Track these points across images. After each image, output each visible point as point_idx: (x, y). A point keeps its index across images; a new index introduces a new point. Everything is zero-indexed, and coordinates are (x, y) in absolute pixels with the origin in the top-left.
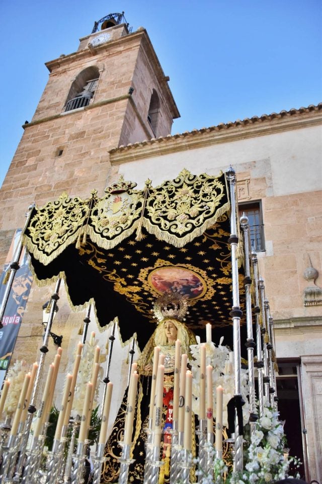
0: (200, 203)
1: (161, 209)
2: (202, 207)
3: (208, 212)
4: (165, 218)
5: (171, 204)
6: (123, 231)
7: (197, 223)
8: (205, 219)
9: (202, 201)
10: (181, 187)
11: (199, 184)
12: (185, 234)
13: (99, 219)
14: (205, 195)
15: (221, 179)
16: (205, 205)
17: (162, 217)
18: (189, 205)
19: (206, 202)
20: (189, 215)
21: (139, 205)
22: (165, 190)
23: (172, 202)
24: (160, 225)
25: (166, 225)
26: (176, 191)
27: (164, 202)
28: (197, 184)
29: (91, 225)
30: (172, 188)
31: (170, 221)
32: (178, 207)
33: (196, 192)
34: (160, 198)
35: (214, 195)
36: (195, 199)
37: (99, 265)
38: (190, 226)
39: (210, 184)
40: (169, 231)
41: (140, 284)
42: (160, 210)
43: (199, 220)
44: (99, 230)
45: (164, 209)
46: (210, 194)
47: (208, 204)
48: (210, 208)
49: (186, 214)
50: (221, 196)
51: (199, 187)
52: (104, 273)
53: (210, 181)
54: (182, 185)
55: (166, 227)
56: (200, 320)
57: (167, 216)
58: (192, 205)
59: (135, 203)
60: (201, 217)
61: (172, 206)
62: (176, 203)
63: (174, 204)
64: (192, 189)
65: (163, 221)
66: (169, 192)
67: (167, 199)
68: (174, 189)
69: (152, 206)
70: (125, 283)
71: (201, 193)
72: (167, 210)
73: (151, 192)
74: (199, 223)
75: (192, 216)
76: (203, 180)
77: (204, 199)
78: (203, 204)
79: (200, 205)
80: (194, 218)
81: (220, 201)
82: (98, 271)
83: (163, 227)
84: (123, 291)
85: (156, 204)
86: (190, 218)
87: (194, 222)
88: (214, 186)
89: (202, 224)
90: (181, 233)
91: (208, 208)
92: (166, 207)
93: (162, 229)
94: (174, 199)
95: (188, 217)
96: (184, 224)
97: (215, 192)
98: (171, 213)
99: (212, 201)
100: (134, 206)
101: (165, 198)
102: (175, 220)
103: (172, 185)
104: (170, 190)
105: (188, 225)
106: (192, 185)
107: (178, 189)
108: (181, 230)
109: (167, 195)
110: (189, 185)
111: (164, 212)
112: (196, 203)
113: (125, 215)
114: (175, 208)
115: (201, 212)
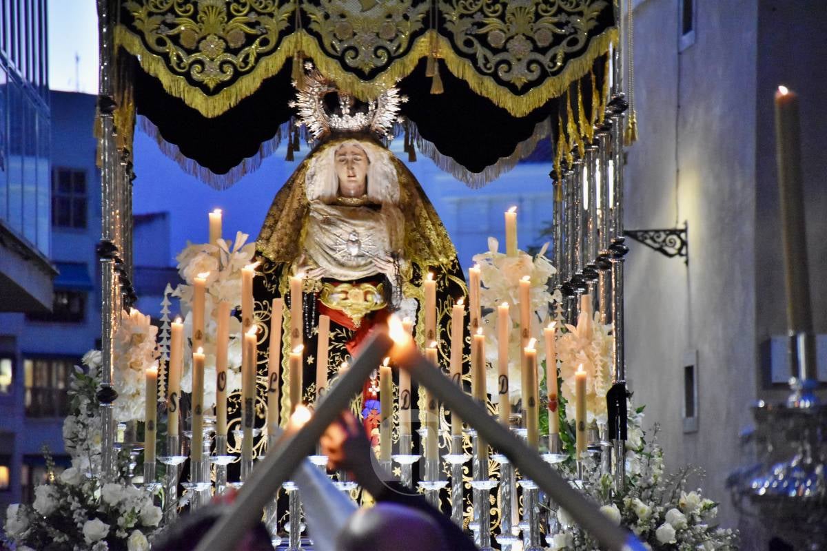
0: (555, 15)
1: (471, 16)
2: (560, 25)
3: (573, 42)
4: (483, 39)
5: (493, 4)
6: (391, 60)
7: (551, 64)
8: (567, 57)
9: (560, 9)
12: (527, 87)
13: (327, 17)
16: (567, 23)
17: (476, 36)
18: (532, 15)
19: (569, 14)
20: (533, 41)
23: (496, 1)
24: (473, 58)
25: (486, 59)
29: (311, 32)
31: (495, 51)
32: (508, 15)
38: (537, 70)
40: (495, 76)
42: (470, 20)
43: (555, 56)
44: (333, 46)
45: (478, 17)
47: (572, 18)
48: (576, 32)
49: (528, 38)
55: (488, 66)
57: (486, 35)
58: (538, 16)
60: (559, 51)
61: (495, 12)
62: (504, 6)
63: (498, 7)
65: (479, 50)
69: (452, 5)
72: (485, 20)
74: (555, 64)
75: (540, 44)
77: (563, 5)
78: (563, 18)
79: (555, 20)
80: (543, 51)
81: (599, 18)
83: (481, 62)
86: (536, 49)
87: (546, 60)
89: (561, 68)
90: (519, 85)
91: (572, 31)
93: (479, 70)
95: (531, 46)
96: (524, 63)
99: (581, 14)
102: (505, 49)
105: (534, 67)
108: (520, 75)
111: (481, 25)
112: (546, 11)
113: (389, 16)
114: (502, 17)
115: (557, 39)
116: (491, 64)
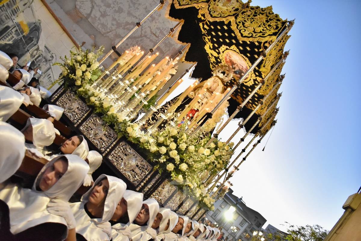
1: (245, 18)
2: (263, 30)
3: (263, 34)
4: (243, 24)
5: (252, 19)
6: (220, 17)
7: (255, 36)
8: (260, 36)
9: (266, 27)
10: (262, 14)
11: (272, 19)
12: (245, 37)
13: (214, 4)
14: (269, 26)
15: (284, 23)
17: (243, 22)
19: (267, 29)
20: (254, 30)
21: (237, 10)
22: (255, 11)
23: (253, 19)
24: (238, 25)
25: (241, 27)
26: (259, 15)
27: (249, 16)
28: (271, 18)
29: (208, 5)
30: (258, 12)
31: (244, 27)
32: (253, 22)
33: (267, 21)
34: (249, 13)
35: (274, 28)
36: (264, 24)
37: (204, 29)
38: (250, 35)
39: (277, 22)
40: (240, 31)
41: (219, 53)
42: (244, 19)
43: (257, 35)
44: (211, 9)
45: (246, 20)
46: (272, 27)
48: (266, 33)
49: (254, 28)
50: (277, 31)
51: (270, 20)
52: (204, 35)
53: (278, 20)
54: (264, 14)
56: (239, 95)
57: (245, 23)
58: (260, 26)
59: (236, 7)
60: (259, 35)
62: (254, 20)
63: (252, 20)
64: (267, 18)
65: (241, 25)
66: (255, 13)
67: (252, 16)
68: (258, 13)
69: (242, 14)
70: (212, 47)
71: (269, 23)
72: (247, 21)
73: (248, 7)
74: (256, 36)
76: (275, 18)
77: (267, 27)
78: (265, 29)
80: (255, 33)
81: (273, 33)
82: (202, 32)
83: (239, 27)
84: (209, 51)
85: (245, 15)
86: (254, 31)
88: (277, 24)
89: (257, 37)
92: (248, 19)
93: (237, 28)
94: (254, 18)
95: (253, 30)
96: (249, 32)
97: (275, 27)
98: (247, 24)
99: (270, 30)
100: (234, 9)
101: (251, 14)
102: (247, 28)
103: (259, 10)
104: (256, 12)
106: (268, 17)
107: (260, 14)
108: (245, 34)
109: (253, 13)
110: (267, 16)
111: (245, 21)
112: (262, 26)
113: (227, 10)
114: (251, 22)
115: (261, 32)
116: (242, 28)
